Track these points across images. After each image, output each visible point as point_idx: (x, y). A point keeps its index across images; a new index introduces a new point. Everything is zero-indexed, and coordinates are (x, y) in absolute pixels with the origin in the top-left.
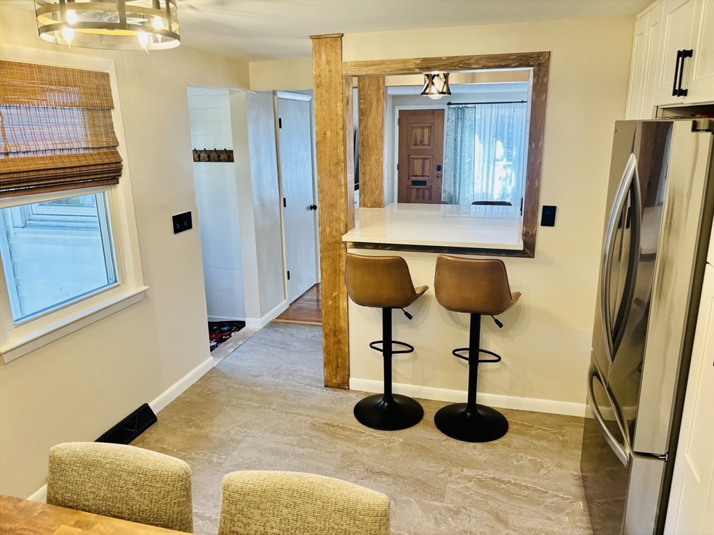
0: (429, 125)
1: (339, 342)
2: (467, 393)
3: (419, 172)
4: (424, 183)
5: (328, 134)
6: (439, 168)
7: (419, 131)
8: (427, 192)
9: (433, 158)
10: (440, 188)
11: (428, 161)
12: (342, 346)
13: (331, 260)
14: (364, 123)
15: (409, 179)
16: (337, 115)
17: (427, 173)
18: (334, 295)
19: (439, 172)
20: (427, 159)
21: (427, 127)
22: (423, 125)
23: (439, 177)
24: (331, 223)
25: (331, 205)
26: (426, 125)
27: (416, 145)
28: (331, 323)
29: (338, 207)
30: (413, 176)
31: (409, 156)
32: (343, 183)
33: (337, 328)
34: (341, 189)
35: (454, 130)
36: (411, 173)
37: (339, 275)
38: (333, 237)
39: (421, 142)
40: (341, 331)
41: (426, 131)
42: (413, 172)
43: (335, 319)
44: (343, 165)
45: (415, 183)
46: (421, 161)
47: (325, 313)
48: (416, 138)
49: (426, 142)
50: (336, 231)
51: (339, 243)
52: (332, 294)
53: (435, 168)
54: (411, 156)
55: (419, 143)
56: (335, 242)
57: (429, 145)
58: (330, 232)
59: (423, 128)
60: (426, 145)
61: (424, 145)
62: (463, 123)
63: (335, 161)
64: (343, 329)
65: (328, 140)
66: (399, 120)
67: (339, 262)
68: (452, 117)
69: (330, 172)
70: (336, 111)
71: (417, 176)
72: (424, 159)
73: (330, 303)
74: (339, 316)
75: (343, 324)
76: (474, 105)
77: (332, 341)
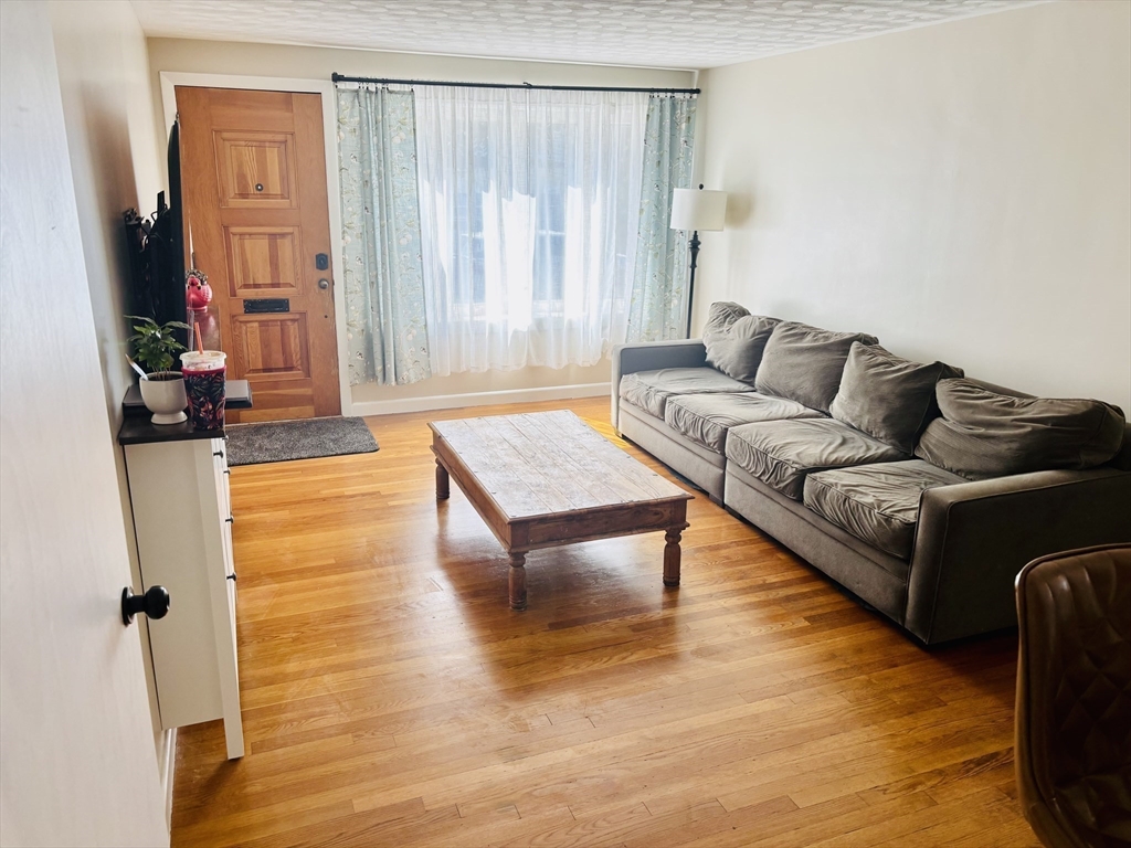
0: (280, 137)
3: (262, 274)
4: (280, 305)
6: (323, 262)
7: (249, 155)
8: (293, 329)
9: (302, 232)
10: (330, 316)
11: (286, 242)
15: (234, 294)
17: (287, 275)
19: (324, 274)
20: (283, 235)
21: (274, 143)
22: (262, 137)
23: (326, 286)
26: (269, 137)
27: (244, 195)
30: (246, 286)
31: (226, 228)
36: (239, 278)
39: (260, 187)
41: (273, 156)
42: (245, 274)
45: (253, 306)
46: (264, 243)
48: (242, 177)
49: (275, 186)
53: (311, 262)
54: (234, 230)
55: (252, 190)
57: (285, 195)
59: (261, 144)
60: (275, 196)
61: (268, 196)
62: (383, 134)
68: (351, 116)
71: (256, 286)
72: (273, 236)
76: (407, 88)
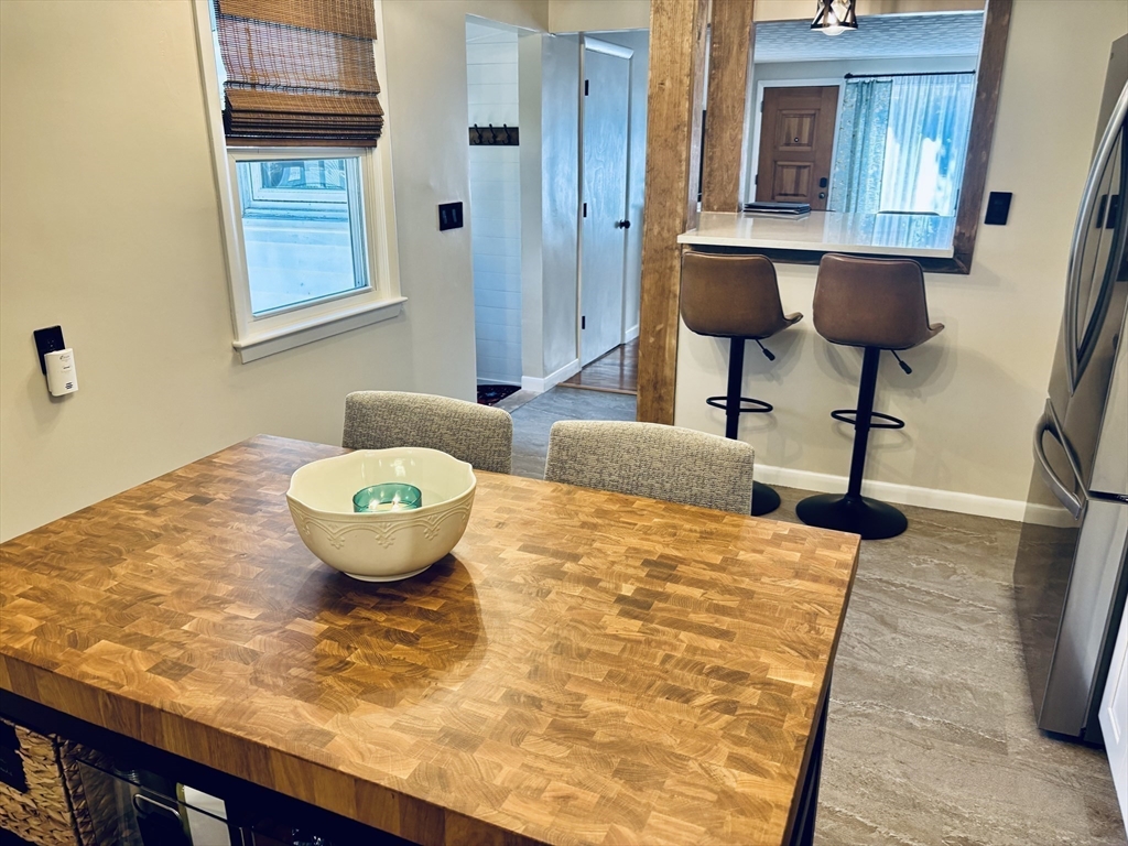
0: (813, 112)
1: (660, 398)
2: (847, 479)
3: (789, 188)
5: (668, 84)
6: (824, 183)
7: (794, 122)
9: (815, 166)
11: (806, 171)
12: (664, 405)
13: (657, 275)
14: (716, 80)
15: (773, 198)
16: (682, 54)
17: (803, 189)
18: (658, 328)
19: (823, 190)
20: (805, 167)
21: (807, 115)
22: (803, 112)
23: (823, 197)
24: (661, 218)
25: (664, 191)
26: (807, 112)
27: (788, 144)
28: (651, 371)
29: (674, 193)
30: (781, 195)
31: (775, 162)
32: (684, 156)
33: (659, 379)
34: (681, 166)
35: (852, 121)
36: (777, 190)
37: (668, 298)
38: (663, 239)
39: (797, 140)
40: (664, 383)
41: (807, 122)
42: (781, 188)
43: (657, 365)
44: (686, 129)
46: (794, 171)
47: (643, 355)
48: (788, 134)
49: (805, 140)
50: (669, 231)
51: (672, 249)
52: (655, 327)
53: (817, 183)
54: (779, 164)
55: (793, 141)
56: (666, 248)
57: (810, 144)
58: (659, 233)
59: (801, 116)
60: (804, 145)
61: (800, 145)
62: (869, 108)
63: (675, 124)
64: (668, 380)
65: (667, 93)
66: (763, 103)
67: (670, 278)
68: (852, 98)
69: (666, 141)
70: (682, 48)
71: (786, 195)
72: (799, 167)
73: (652, 340)
74: (663, 361)
75: (668, 372)
76: (889, 79)
77: (650, 398)
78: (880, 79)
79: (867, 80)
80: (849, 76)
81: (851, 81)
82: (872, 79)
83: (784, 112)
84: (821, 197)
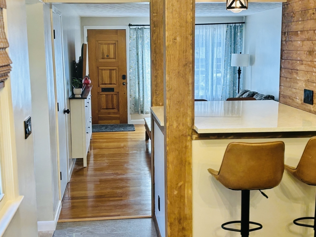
0: (114, 42)
1: (183, 229)
3: (107, 81)
4: (112, 90)
5: (178, 39)
6: (124, 77)
7: (105, 47)
8: (115, 97)
9: (119, 69)
10: (125, 93)
11: (114, 71)
12: (186, 233)
13: (177, 152)
15: (99, 86)
16: (187, 22)
17: (114, 81)
18: (179, 185)
19: (124, 81)
20: (113, 70)
21: (112, 44)
22: (109, 42)
23: (125, 84)
24: (178, 117)
25: (179, 102)
26: (111, 42)
27: (103, 58)
28: (176, 212)
29: (185, 103)
30: (103, 84)
31: (98, 67)
33: (182, 216)
35: (135, 46)
36: (100, 82)
37: (185, 166)
38: (180, 131)
39: (108, 56)
40: (186, 218)
41: (112, 47)
42: (103, 81)
43: (180, 208)
44: (191, 66)
45: (104, 90)
46: (108, 71)
47: (171, 203)
48: (103, 54)
49: (112, 56)
50: (183, 125)
51: (186, 136)
52: (177, 184)
53: (121, 78)
54: (100, 68)
55: (105, 57)
56: (182, 135)
57: (115, 58)
58: (177, 127)
59: (109, 44)
60: (112, 58)
61: (110, 58)
62: (143, 41)
63: (184, 63)
64: (188, 216)
65: (178, 44)
66: (88, 37)
67: (185, 153)
68: (134, 35)
69: (179, 72)
70: (186, 19)
71: (105, 84)
72: (110, 70)
73: (176, 193)
74: (184, 204)
75: (187, 211)
77: (176, 229)
78: (145, 27)
79: (140, 27)
80: (130, 25)
81: (131, 27)
82: (142, 27)
83: (99, 42)
84: (124, 85)
